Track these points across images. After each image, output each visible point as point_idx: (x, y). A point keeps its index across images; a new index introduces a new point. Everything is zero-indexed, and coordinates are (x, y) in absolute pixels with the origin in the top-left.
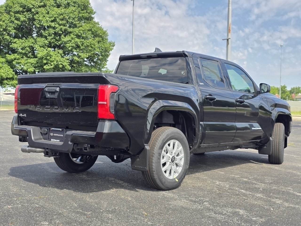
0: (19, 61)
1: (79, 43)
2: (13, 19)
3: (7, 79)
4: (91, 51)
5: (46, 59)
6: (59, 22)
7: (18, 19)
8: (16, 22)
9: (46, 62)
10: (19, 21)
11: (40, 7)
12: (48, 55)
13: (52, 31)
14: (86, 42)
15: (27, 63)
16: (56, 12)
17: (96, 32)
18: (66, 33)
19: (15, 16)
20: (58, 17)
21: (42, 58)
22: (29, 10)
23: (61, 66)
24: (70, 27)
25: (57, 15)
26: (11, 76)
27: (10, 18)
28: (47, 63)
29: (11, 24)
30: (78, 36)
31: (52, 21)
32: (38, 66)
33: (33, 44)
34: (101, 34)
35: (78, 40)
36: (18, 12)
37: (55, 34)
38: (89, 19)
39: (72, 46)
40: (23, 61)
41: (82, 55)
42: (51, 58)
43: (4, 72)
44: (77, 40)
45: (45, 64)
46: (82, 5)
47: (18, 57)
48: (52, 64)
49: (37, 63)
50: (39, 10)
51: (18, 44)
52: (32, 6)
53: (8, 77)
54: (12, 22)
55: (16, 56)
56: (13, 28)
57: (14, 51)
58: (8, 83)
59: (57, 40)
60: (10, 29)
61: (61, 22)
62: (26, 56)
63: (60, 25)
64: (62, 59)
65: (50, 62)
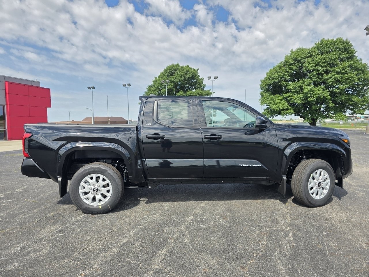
0: (292, 97)
1: (339, 78)
2: (288, 70)
3: (284, 110)
4: (350, 83)
5: (310, 94)
6: (321, 65)
7: (291, 69)
8: (290, 71)
9: (309, 96)
10: (292, 70)
11: (307, 57)
12: (311, 90)
13: (315, 73)
14: (346, 76)
15: (297, 98)
16: (319, 58)
17: (357, 66)
18: (327, 72)
19: (289, 68)
20: (321, 62)
21: (307, 93)
22: (299, 61)
23: (322, 97)
24: (331, 67)
25: (320, 61)
26: (286, 108)
27: (286, 70)
28: (311, 96)
29: (286, 73)
30: (338, 73)
31: (316, 66)
32: (305, 99)
33: (302, 84)
34: (361, 68)
35: (338, 76)
36: (291, 64)
37: (318, 74)
38: (351, 57)
39: (332, 82)
40: (294, 97)
41: (341, 87)
42: (313, 92)
43: (281, 105)
44: (336, 76)
45: (309, 97)
46: (342, 48)
47: (291, 94)
48: (315, 96)
49: (304, 97)
50: (307, 60)
51: (291, 86)
52: (301, 58)
53: (284, 108)
54: (288, 72)
55: (290, 94)
56: (288, 76)
57: (288, 91)
58: (284, 112)
59: (319, 78)
60: (286, 77)
61: (323, 65)
62: (297, 93)
63: (323, 67)
64: (323, 92)
65: (313, 95)
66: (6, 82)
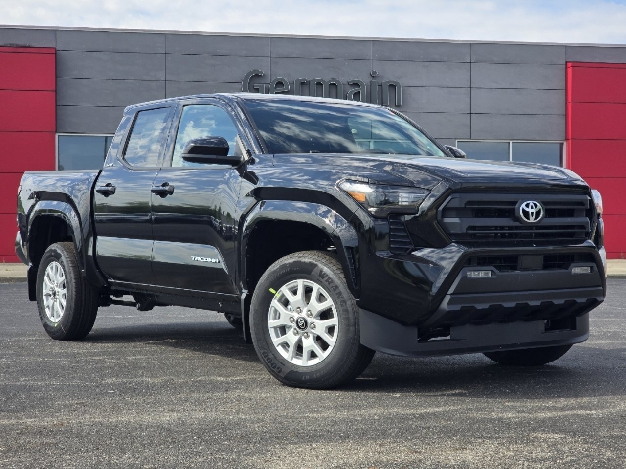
66: (568, 64)
